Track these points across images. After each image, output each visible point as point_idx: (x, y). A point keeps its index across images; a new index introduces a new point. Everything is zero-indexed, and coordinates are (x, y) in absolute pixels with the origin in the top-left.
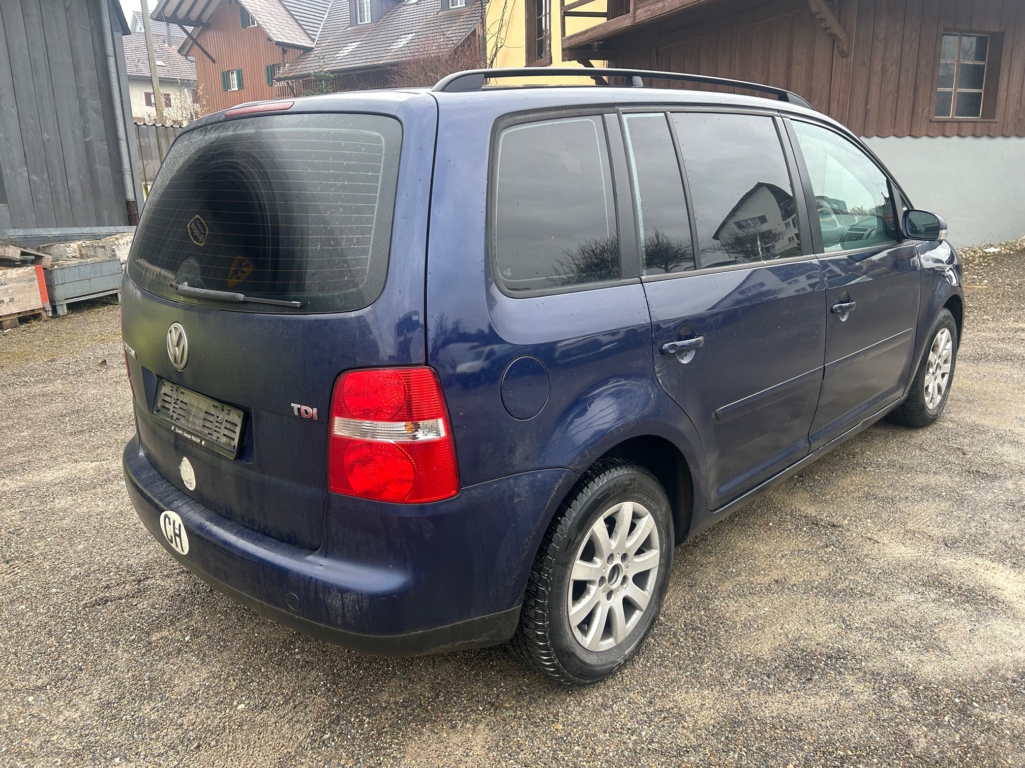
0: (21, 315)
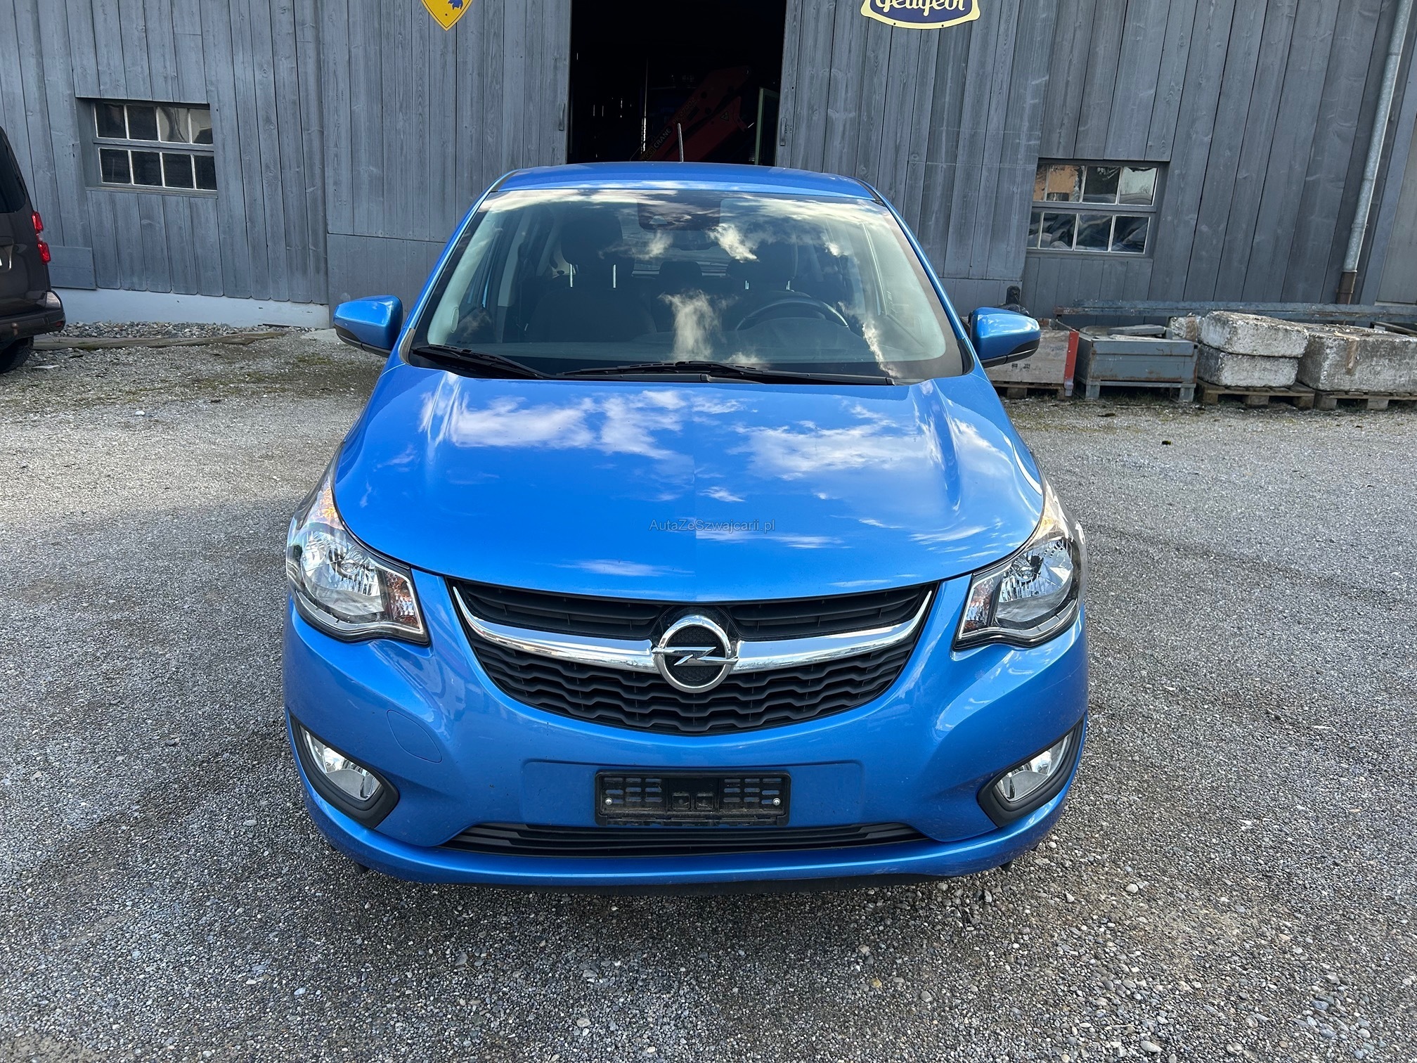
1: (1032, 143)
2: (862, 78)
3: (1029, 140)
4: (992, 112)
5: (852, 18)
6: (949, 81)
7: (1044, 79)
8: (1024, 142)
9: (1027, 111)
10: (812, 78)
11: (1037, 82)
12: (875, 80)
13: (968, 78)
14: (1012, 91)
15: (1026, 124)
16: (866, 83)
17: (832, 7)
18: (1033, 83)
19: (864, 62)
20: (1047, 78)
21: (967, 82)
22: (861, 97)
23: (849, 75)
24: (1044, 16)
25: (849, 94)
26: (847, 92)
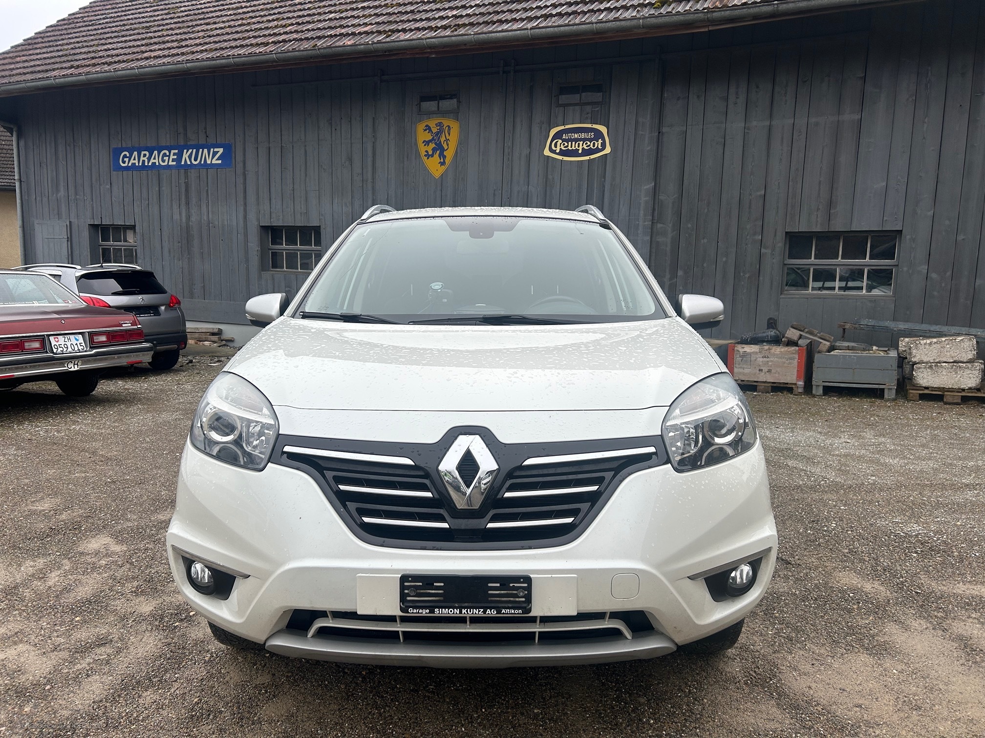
0: (775, 385)
1: (646, 223)
2: (546, 190)
3: (645, 222)
4: (621, 206)
5: (539, 157)
6: (595, 189)
7: (651, 185)
8: (641, 223)
9: (642, 205)
10: (518, 192)
11: (648, 187)
12: (553, 192)
13: (606, 187)
14: (633, 193)
15: (642, 212)
16: (548, 193)
17: (528, 152)
18: (645, 187)
19: (546, 181)
20: (653, 184)
21: (606, 189)
22: (545, 201)
23: (538, 189)
24: (649, 148)
25: (539, 200)
26: (537, 199)
